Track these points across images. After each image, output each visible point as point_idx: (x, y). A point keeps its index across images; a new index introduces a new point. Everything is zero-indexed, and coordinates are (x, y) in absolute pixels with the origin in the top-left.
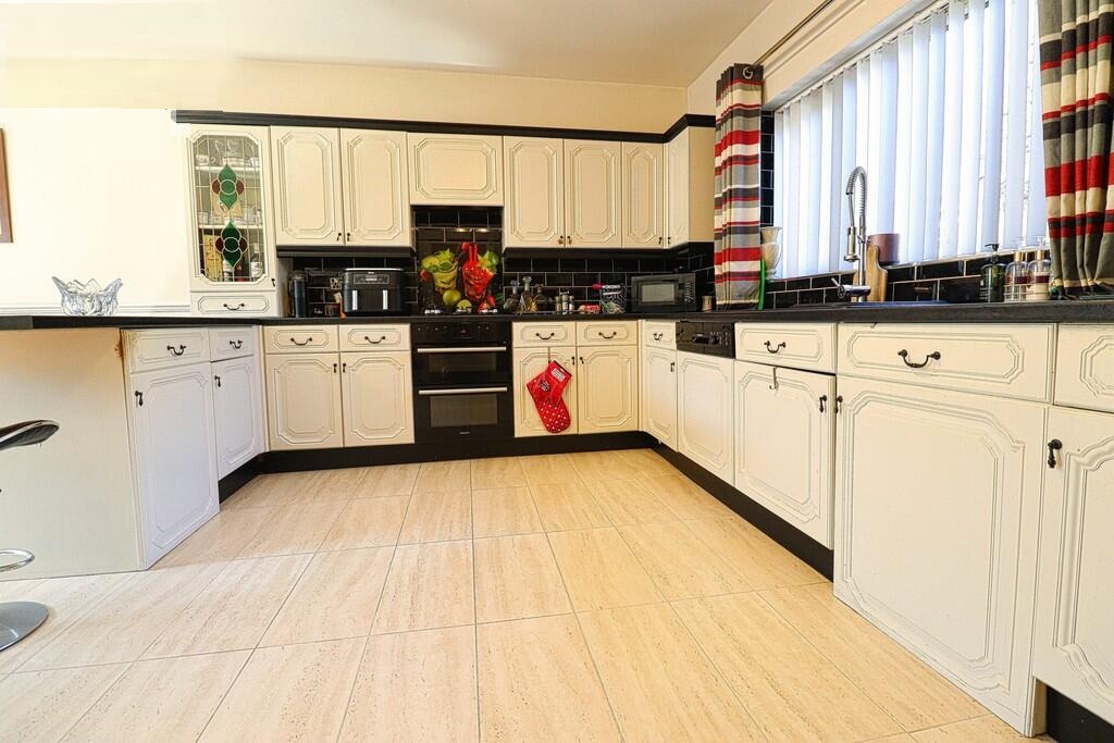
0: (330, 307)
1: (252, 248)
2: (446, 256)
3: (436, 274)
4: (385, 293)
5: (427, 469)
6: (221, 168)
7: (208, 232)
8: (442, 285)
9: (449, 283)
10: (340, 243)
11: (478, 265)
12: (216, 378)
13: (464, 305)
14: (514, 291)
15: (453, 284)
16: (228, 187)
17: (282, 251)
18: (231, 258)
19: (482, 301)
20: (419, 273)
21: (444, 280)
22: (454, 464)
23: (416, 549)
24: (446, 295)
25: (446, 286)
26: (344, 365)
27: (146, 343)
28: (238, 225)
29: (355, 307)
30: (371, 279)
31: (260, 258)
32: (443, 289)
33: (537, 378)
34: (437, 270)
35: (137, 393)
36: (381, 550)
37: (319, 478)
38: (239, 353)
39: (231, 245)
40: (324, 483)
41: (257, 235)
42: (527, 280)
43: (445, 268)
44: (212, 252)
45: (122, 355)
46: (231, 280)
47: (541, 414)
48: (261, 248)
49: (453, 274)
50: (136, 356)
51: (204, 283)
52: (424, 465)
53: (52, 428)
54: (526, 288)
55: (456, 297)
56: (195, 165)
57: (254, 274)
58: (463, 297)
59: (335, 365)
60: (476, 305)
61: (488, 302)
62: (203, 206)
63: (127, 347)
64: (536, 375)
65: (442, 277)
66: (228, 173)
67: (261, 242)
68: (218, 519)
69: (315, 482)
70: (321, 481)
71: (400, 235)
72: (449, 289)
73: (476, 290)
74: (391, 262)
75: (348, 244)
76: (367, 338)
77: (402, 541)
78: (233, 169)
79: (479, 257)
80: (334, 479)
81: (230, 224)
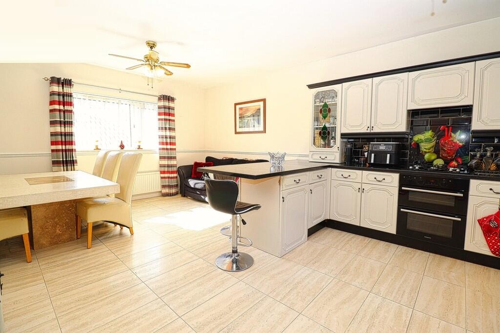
0: (362, 159)
1: (332, 134)
2: (429, 134)
3: (422, 145)
4: (388, 155)
5: (402, 249)
6: (323, 104)
7: (317, 128)
8: (425, 150)
9: (429, 149)
10: (369, 131)
11: (451, 139)
12: (311, 190)
13: (440, 162)
14: (478, 155)
15: (432, 150)
16: (325, 111)
17: (343, 136)
18: (324, 138)
19: (452, 160)
20: (411, 143)
21: (426, 147)
22: (419, 252)
23: (378, 300)
24: (427, 156)
25: (427, 151)
26: (363, 189)
27: (288, 180)
28: (327, 125)
29: (372, 162)
30: (382, 148)
31: (334, 138)
32: (426, 152)
33: (487, 218)
34: (423, 142)
35: (283, 198)
36: (362, 291)
37: (347, 237)
38: (321, 180)
39: (324, 133)
40: (348, 241)
41: (334, 129)
42: (489, 149)
43: (428, 141)
44: (317, 136)
45: (280, 184)
46: (323, 147)
47: (487, 241)
48: (335, 134)
49: (433, 143)
50: (284, 184)
51: (314, 148)
52: (401, 247)
53: (260, 207)
54: (488, 154)
55: (434, 157)
56: (315, 103)
57: (332, 145)
58: (438, 157)
59: (359, 189)
60: (447, 162)
61: (457, 161)
62: (316, 119)
63: (281, 182)
64: (486, 215)
65: (425, 146)
66: (326, 105)
67: (335, 132)
68: (306, 243)
69: (344, 240)
70: (348, 239)
71: (400, 126)
72: (429, 152)
73: (448, 153)
74: (395, 139)
75: (372, 131)
76: (375, 178)
77: (374, 291)
78: (327, 103)
79: (452, 134)
80: (353, 240)
81: (325, 125)
